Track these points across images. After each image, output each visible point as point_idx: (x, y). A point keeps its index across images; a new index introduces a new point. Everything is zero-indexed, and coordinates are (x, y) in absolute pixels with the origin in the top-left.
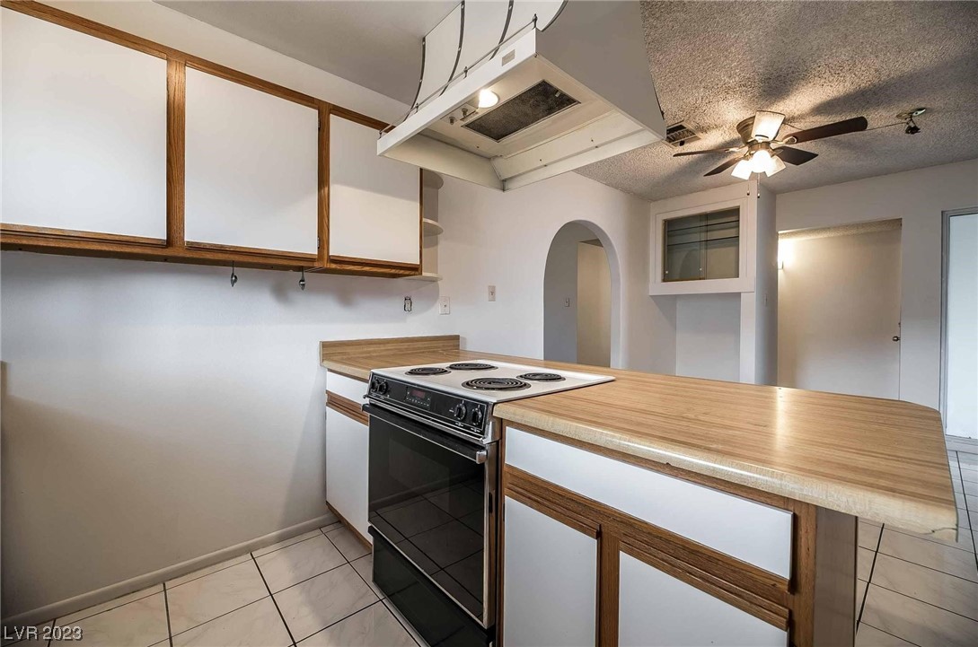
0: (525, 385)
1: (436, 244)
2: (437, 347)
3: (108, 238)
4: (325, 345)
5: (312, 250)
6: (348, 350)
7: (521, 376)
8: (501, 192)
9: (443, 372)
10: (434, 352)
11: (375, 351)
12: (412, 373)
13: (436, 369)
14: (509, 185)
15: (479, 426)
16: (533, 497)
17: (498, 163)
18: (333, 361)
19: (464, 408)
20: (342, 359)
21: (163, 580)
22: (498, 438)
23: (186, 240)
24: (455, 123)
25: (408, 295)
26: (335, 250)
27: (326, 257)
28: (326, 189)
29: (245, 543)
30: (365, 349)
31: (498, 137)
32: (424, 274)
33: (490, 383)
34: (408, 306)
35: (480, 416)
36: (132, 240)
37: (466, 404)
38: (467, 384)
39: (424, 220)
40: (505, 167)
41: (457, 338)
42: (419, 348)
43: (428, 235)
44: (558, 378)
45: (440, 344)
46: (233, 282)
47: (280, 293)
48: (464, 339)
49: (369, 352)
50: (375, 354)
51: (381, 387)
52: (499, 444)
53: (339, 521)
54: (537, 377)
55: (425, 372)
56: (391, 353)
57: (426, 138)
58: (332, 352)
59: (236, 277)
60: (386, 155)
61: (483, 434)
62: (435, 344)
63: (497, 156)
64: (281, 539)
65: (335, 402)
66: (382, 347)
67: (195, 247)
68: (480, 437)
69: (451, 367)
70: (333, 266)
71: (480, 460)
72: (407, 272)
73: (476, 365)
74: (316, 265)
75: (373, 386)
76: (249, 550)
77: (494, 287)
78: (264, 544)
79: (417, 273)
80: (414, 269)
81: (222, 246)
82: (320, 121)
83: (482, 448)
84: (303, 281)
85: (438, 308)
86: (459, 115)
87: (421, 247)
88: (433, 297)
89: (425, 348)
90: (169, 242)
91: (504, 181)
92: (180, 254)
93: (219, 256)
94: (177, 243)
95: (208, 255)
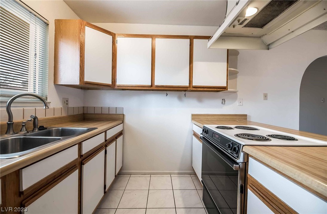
0: (268, 139)
1: (236, 77)
2: (236, 119)
3: (140, 86)
4: (193, 115)
5: (187, 84)
6: (200, 117)
7: (269, 135)
8: (267, 51)
9: (231, 128)
10: (234, 120)
11: (210, 118)
12: (218, 127)
13: (228, 127)
14: (270, 47)
15: (237, 153)
16: (261, 194)
17: (264, 38)
18: (195, 121)
19: (231, 145)
20: (198, 120)
21: (151, 174)
22: (246, 161)
23: (155, 84)
24: (236, 27)
25: (223, 98)
26: (194, 84)
27: (191, 86)
28: (192, 64)
29: (169, 171)
30: (206, 117)
31: (262, 26)
32: (228, 90)
33: (249, 136)
34: (223, 102)
35: (237, 150)
36: (144, 86)
37: (232, 143)
38: (237, 135)
39: (229, 69)
40: (268, 39)
41: (246, 115)
42: (227, 119)
43: (231, 75)
44: (293, 139)
45: (238, 117)
46: (167, 95)
47: (180, 98)
48: (250, 116)
49: (207, 119)
50: (210, 119)
51: (205, 131)
52: (246, 163)
53: (195, 174)
54: (279, 137)
55: (223, 128)
56: (216, 119)
57: (224, 37)
58: (195, 117)
59: (167, 94)
60: (211, 48)
61: (238, 158)
62: (235, 117)
63: (264, 35)
64: (179, 174)
65: (195, 134)
66: (213, 117)
67: (157, 86)
68: (236, 158)
69: (236, 127)
70: (194, 89)
71: (235, 168)
72: (221, 90)
73: (248, 127)
74: (189, 89)
75: (203, 131)
76: (170, 174)
77: (267, 94)
78: (174, 174)
79: (225, 90)
80: (224, 88)
81: (163, 86)
82: (190, 43)
83: (237, 164)
84: (185, 94)
85: (237, 103)
86: (236, 23)
87: (227, 79)
88: (235, 99)
89: (230, 119)
90: (152, 86)
91: (269, 45)
92: (154, 89)
93: (163, 88)
94: (153, 86)
95: (160, 88)
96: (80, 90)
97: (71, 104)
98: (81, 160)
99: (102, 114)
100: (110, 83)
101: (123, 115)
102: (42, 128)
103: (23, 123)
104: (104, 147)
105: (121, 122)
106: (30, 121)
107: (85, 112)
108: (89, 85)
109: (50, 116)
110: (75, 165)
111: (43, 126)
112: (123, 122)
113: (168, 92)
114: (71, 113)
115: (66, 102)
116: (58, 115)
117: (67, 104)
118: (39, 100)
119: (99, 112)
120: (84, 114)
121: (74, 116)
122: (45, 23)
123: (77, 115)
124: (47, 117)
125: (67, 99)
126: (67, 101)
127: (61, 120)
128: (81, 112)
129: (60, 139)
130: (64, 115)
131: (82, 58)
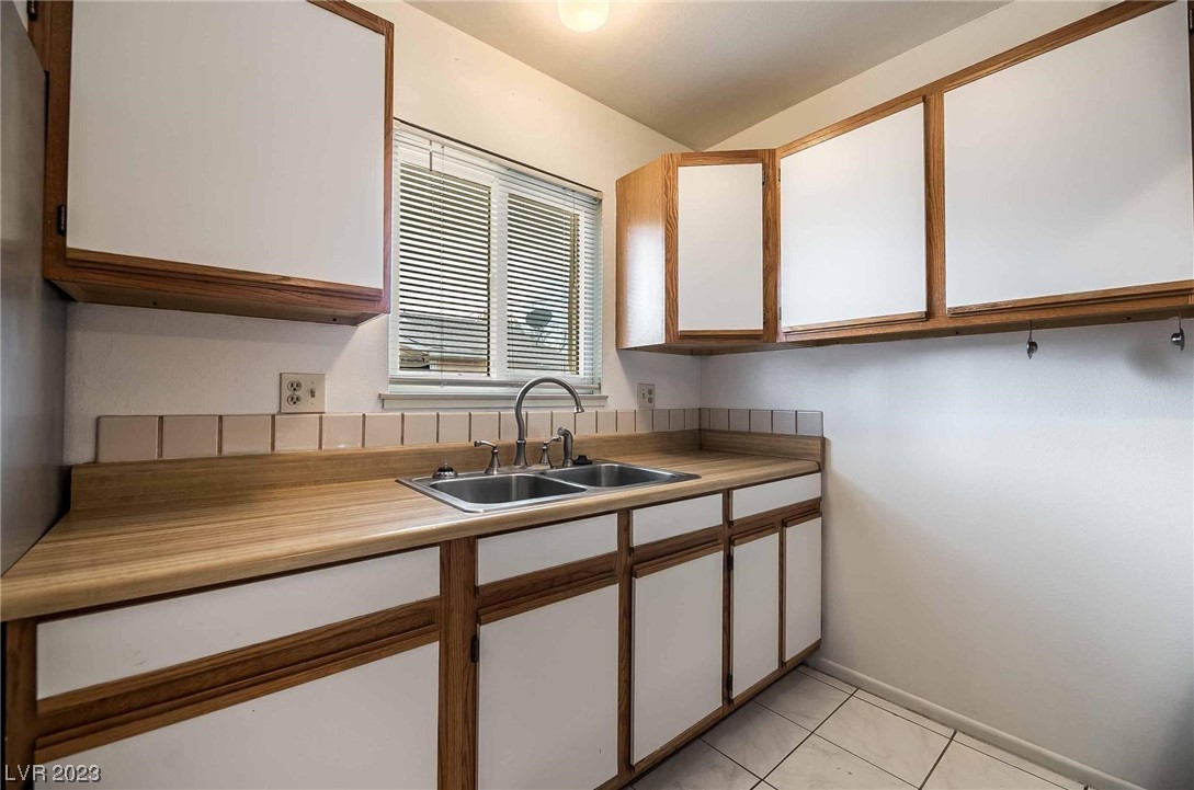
23: (949, 305)
46: (1030, 351)
67: (960, 313)
81: (995, 304)
84: (1180, 333)
90: (929, 315)
92: (944, 326)
93: (995, 319)
94: (939, 312)
95: (979, 321)
96: (689, 357)
97: (664, 401)
98: (630, 560)
99: (750, 433)
100: (757, 324)
101: (823, 441)
102: (582, 460)
103: (545, 444)
104: (719, 541)
105: (812, 465)
106: (557, 440)
107: (705, 426)
108: (692, 341)
109: (607, 432)
110: (612, 570)
111: (585, 457)
112: (821, 468)
113: (1037, 335)
114: (662, 427)
115: (647, 394)
116: (626, 430)
117: (650, 400)
118: (565, 391)
119: (740, 425)
120: (700, 430)
121: (668, 436)
122: (595, 199)
123: (681, 432)
124: (600, 434)
125: (650, 387)
126: (650, 392)
127: (633, 444)
128: (693, 425)
129: (584, 490)
130: (642, 430)
131: (670, 265)
